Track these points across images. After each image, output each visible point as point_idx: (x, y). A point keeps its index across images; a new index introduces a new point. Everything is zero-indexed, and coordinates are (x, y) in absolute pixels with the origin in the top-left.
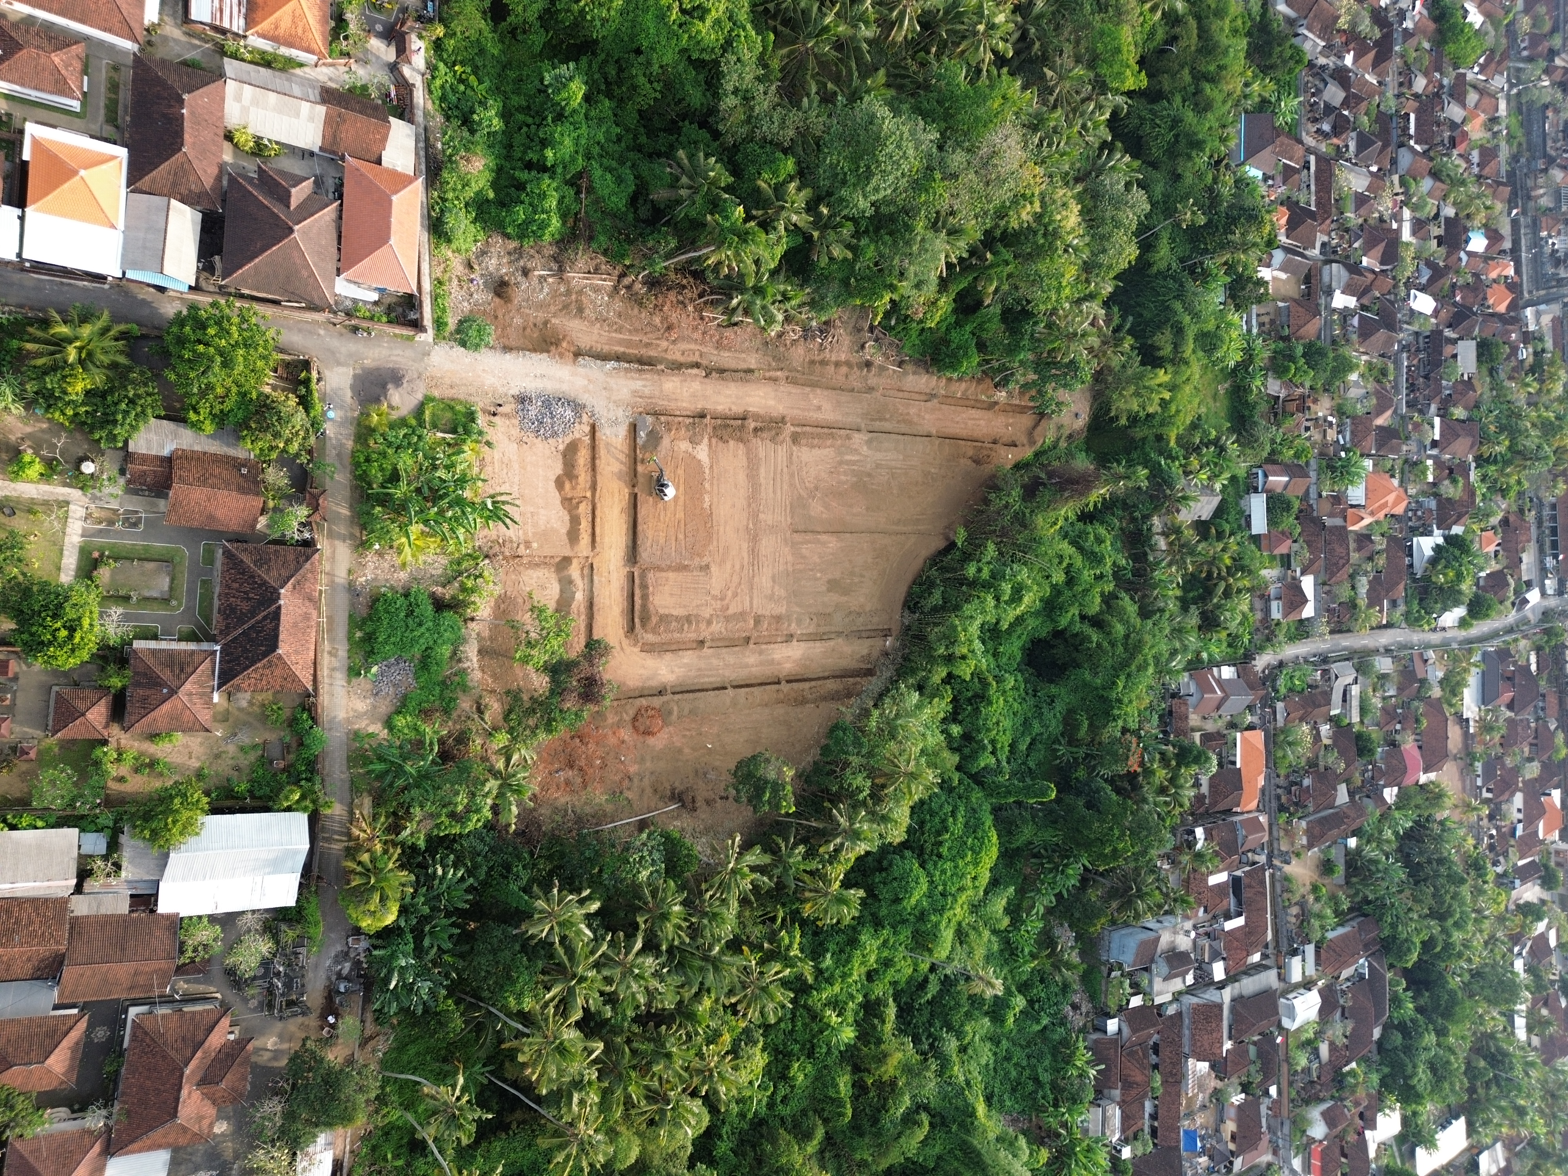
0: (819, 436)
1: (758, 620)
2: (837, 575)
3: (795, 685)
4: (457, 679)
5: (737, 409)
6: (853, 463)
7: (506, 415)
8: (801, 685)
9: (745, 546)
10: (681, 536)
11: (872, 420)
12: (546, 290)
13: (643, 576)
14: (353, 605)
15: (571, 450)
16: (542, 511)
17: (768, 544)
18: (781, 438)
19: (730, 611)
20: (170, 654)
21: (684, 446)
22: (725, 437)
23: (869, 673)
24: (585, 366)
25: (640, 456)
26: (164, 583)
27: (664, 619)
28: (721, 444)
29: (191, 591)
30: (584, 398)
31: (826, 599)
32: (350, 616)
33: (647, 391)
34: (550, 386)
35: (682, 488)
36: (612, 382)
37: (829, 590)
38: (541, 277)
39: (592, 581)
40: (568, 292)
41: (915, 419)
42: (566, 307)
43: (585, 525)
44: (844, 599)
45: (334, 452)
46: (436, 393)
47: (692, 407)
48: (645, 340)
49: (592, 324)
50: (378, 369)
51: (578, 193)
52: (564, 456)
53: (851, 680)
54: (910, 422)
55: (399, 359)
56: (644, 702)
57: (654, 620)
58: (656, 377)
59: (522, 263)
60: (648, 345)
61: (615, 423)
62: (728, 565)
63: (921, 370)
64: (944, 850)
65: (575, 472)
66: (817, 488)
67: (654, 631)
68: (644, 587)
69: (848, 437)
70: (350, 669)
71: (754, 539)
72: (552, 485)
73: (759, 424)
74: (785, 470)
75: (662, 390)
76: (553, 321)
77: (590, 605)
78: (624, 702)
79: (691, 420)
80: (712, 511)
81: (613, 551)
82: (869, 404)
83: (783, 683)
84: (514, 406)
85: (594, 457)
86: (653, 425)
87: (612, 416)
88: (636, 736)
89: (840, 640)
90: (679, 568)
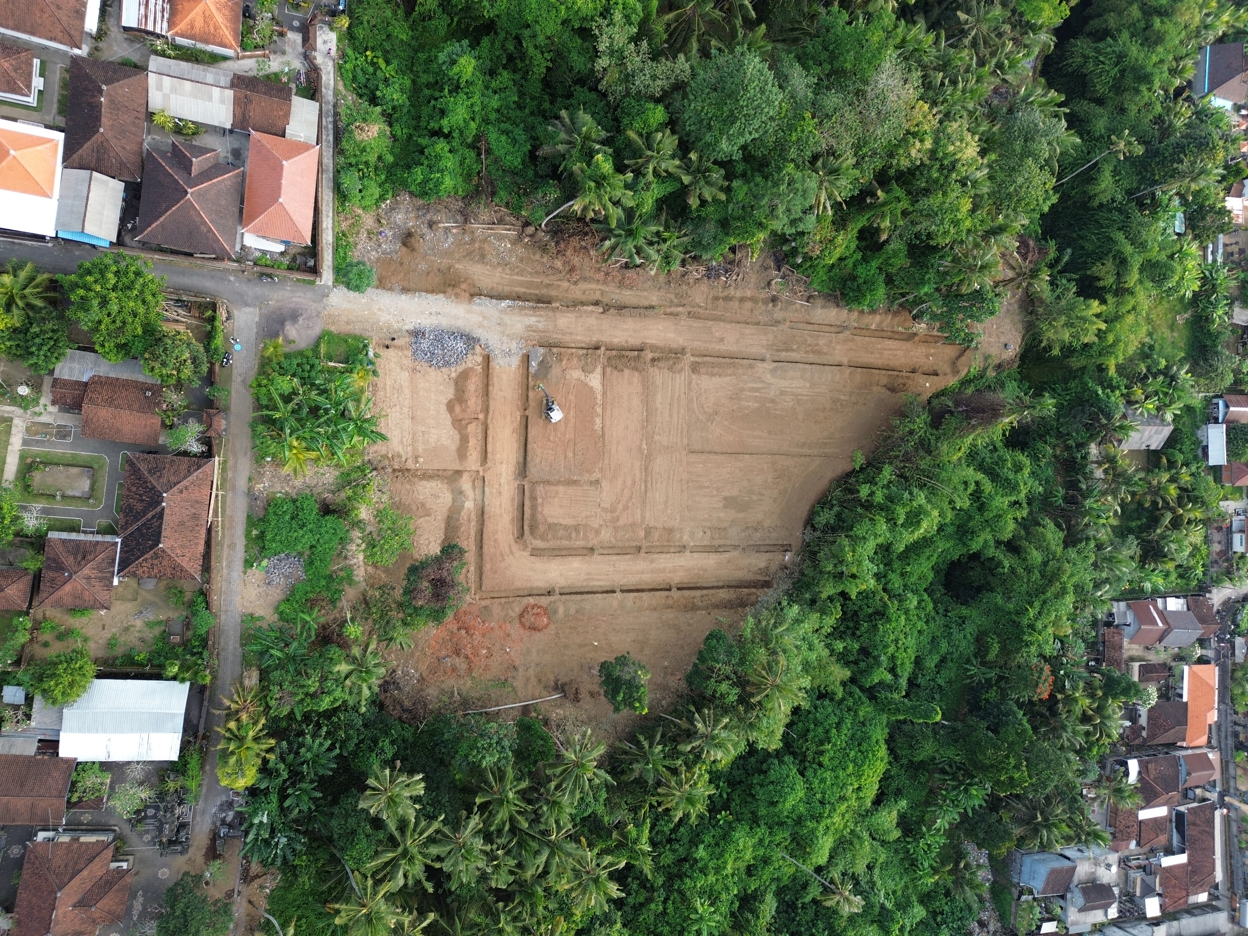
0: (720, 366)
1: (648, 531)
2: (735, 492)
3: (686, 593)
4: (342, 574)
5: (635, 341)
6: (757, 390)
7: (400, 348)
8: (693, 593)
9: (637, 464)
10: (570, 454)
11: (778, 350)
12: (451, 240)
13: (533, 491)
14: (251, 507)
15: (463, 378)
16: (433, 431)
17: (660, 463)
18: (679, 367)
19: (621, 523)
20: (77, 543)
21: (576, 374)
22: (620, 366)
23: (767, 584)
24: (480, 304)
25: (531, 383)
26: (85, 485)
27: (552, 527)
28: (615, 373)
29: (110, 492)
30: (478, 333)
31: (722, 515)
32: (249, 517)
33: (541, 326)
34: (444, 322)
35: (572, 413)
36: (507, 319)
37: (725, 507)
38: (446, 228)
39: (484, 492)
40: (473, 241)
41: (825, 349)
42: (469, 254)
43: (474, 443)
44: (741, 515)
45: (239, 379)
46: (333, 329)
47: (587, 340)
48: (546, 281)
49: (494, 267)
50: (281, 309)
51: (479, 154)
52: (456, 383)
53: (746, 591)
54: (819, 353)
55: (300, 300)
56: (531, 600)
57: (542, 528)
58: (550, 314)
59: (428, 217)
60: (548, 286)
61: (509, 354)
62: (620, 482)
63: (830, 304)
64: (825, 759)
65: (466, 396)
66: (716, 413)
67: (543, 538)
68: (533, 498)
69: (751, 367)
70: (246, 561)
71: (648, 459)
72: (443, 408)
73: (656, 355)
74: (683, 396)
75: (556, 326)
76: (457, 266)
77: (482, 513)
78: (511, 599)
79: (585, 351)
80: (603, 434)
81: (504, 467)
82: (775, 337)
83: (674, 589)
84: (407, 339)
85: (487, 385)
86: (545, 356)
87: (505, 347)
88: (522, 631)
89: (736, 553)
90: (568, 483)
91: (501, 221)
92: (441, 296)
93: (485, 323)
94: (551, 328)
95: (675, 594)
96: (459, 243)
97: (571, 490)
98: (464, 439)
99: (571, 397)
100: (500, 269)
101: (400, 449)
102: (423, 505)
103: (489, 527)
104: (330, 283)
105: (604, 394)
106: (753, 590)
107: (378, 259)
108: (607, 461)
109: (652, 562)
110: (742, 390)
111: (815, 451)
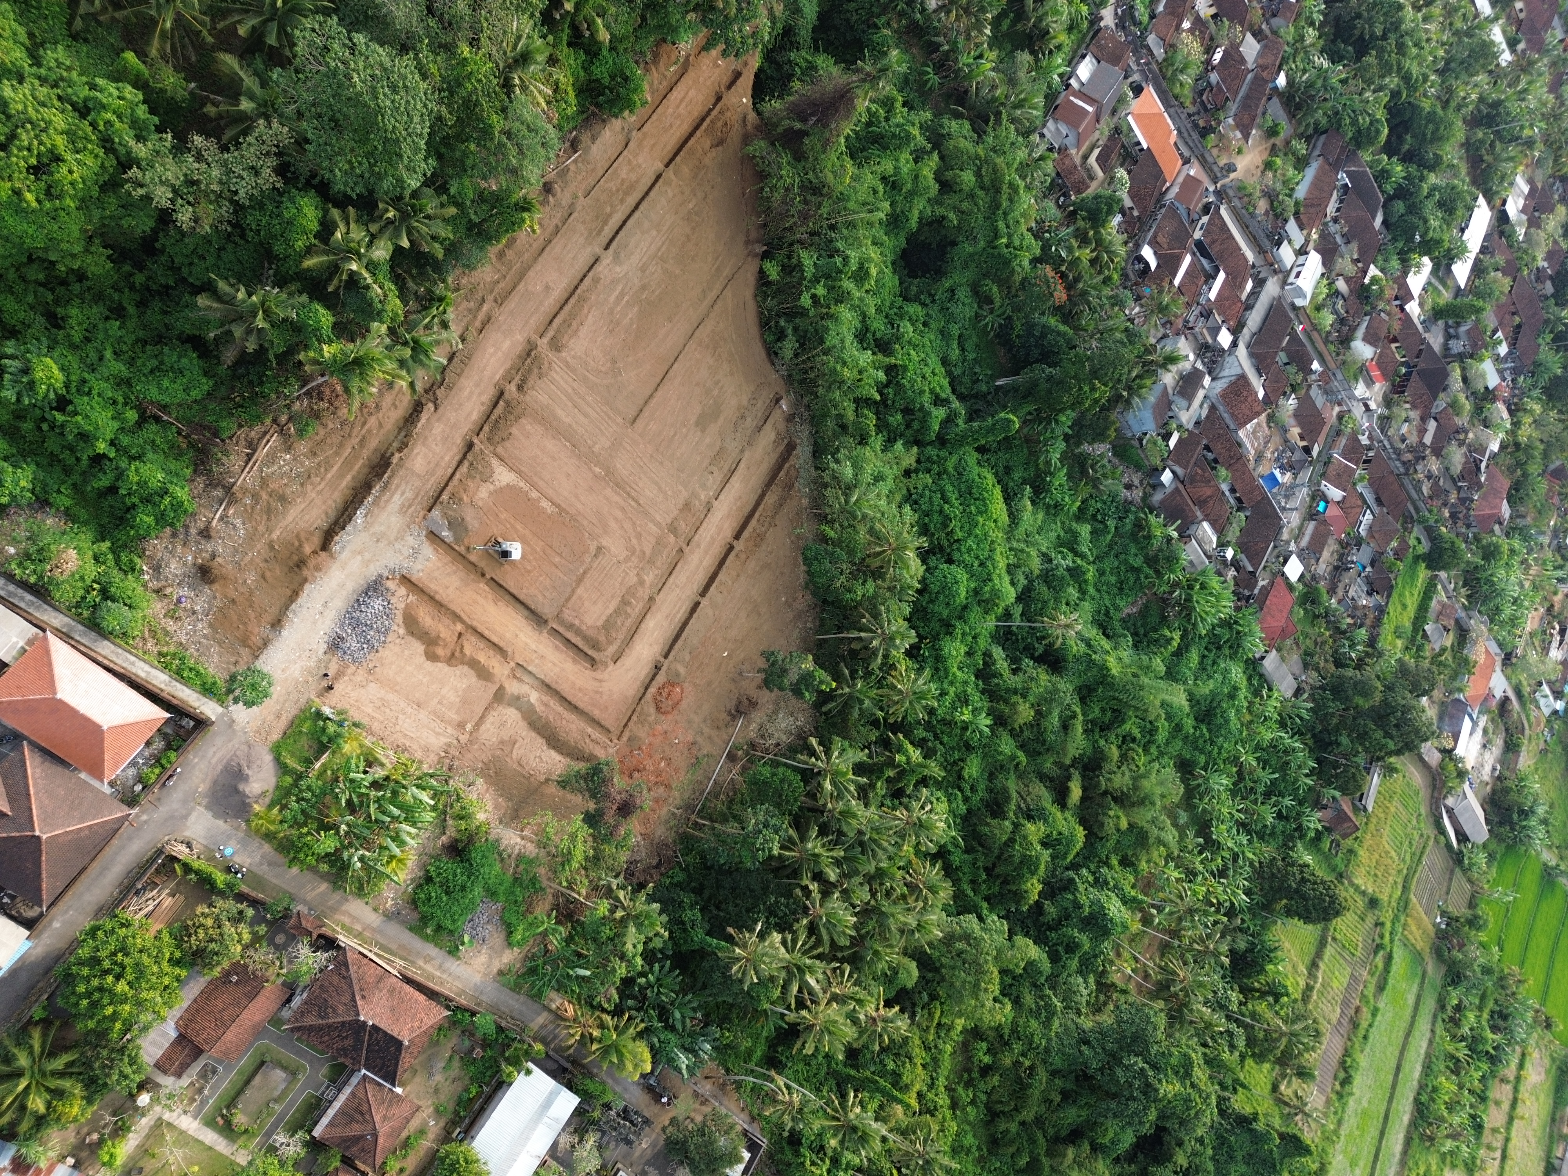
0: (573, 315)
1: (673, 529)
2: (698, 409)
3: (746, 534)
4: (522, 867)
5: (488, 394)
6: (622, 295)
8: (750, 528)
9: (608, 492)
10: (557, 559)
11: (599, 233)
12: (238, 522)
13: (562, 622)
14: (403, 922)
15: (412, 625)
16: (444, 691)
17: (623, 466)
18: (545, 366)
19: (648, 552)
20: (341, 1112)
21: (483, 493)
22: (505, 435)
24: (343, 548)
25: (462, 549)
26: (279, 1075)
27: (608, 626)
28: (507, 444)
29: (299, 1053)
30: (373, 571)
31: (707, 440)
32: (410, 929)
33: (409, 495)
34: (339, 604)
35: (519, 527)
36: (377, 528)
37: (703, 431)
38: (221, 519)
39: (530, 672)
40: (255, 496)
41: (633, 177)
42: (269, 511)
43: (484, 657)
44: (721, 420)
45: (265, 867)
46: (276, 736)
47: (455, 450)
48: (355, 441)
49: (304, 494)
50: (215, 782)
52: (412, 634)
53: (782, 474)
54: (632, 187)
55: (219, 755)
56: (652, 690)
57: (602, 639)
58: (402, 472)
59: (193, 531)
60: (362, 442)
61: (416, 551)
62: (613, 524)
63: (597, 127)
65: (433, 634)
66: (614, 362)
67: (610, 643)
68: (570, 627)
69: (596, 280)
70: (449, 952)
71: (610, 477)
72: (428, 665)
73: (517, 380)
74: (575, 385)
75: (418, 476)
76: (274, 536)
77: (547, 687)
78: (639, 709)
79: (466, 464)
80: (558, 506)
81: (521, 635)
82: (584, 222)
83: (735, 543)
84: (335, 659)
85: (432, 598)
86: (445, 515)
87: (407, 551)
88: (670, 717)
89: (747, 454)
90: (580, 580)
91: (253, 447)
92: (307, 587)
93: (367, 555)
94: (418, 483)
95: (739, 546)
96: (248, 516)
97: (587, 581)
98: (473, 664)
99: (503, 516)
100: (309, 487)
101: (444, 740)
102: (502, 742)
103: (565, 688)
104: (220, 710)
105: (519, 473)
106: (787, 465)
107: (211, 625)
108: (585, 523)
109: (698, 546)
110: (611, 311)
111: (718, 287)
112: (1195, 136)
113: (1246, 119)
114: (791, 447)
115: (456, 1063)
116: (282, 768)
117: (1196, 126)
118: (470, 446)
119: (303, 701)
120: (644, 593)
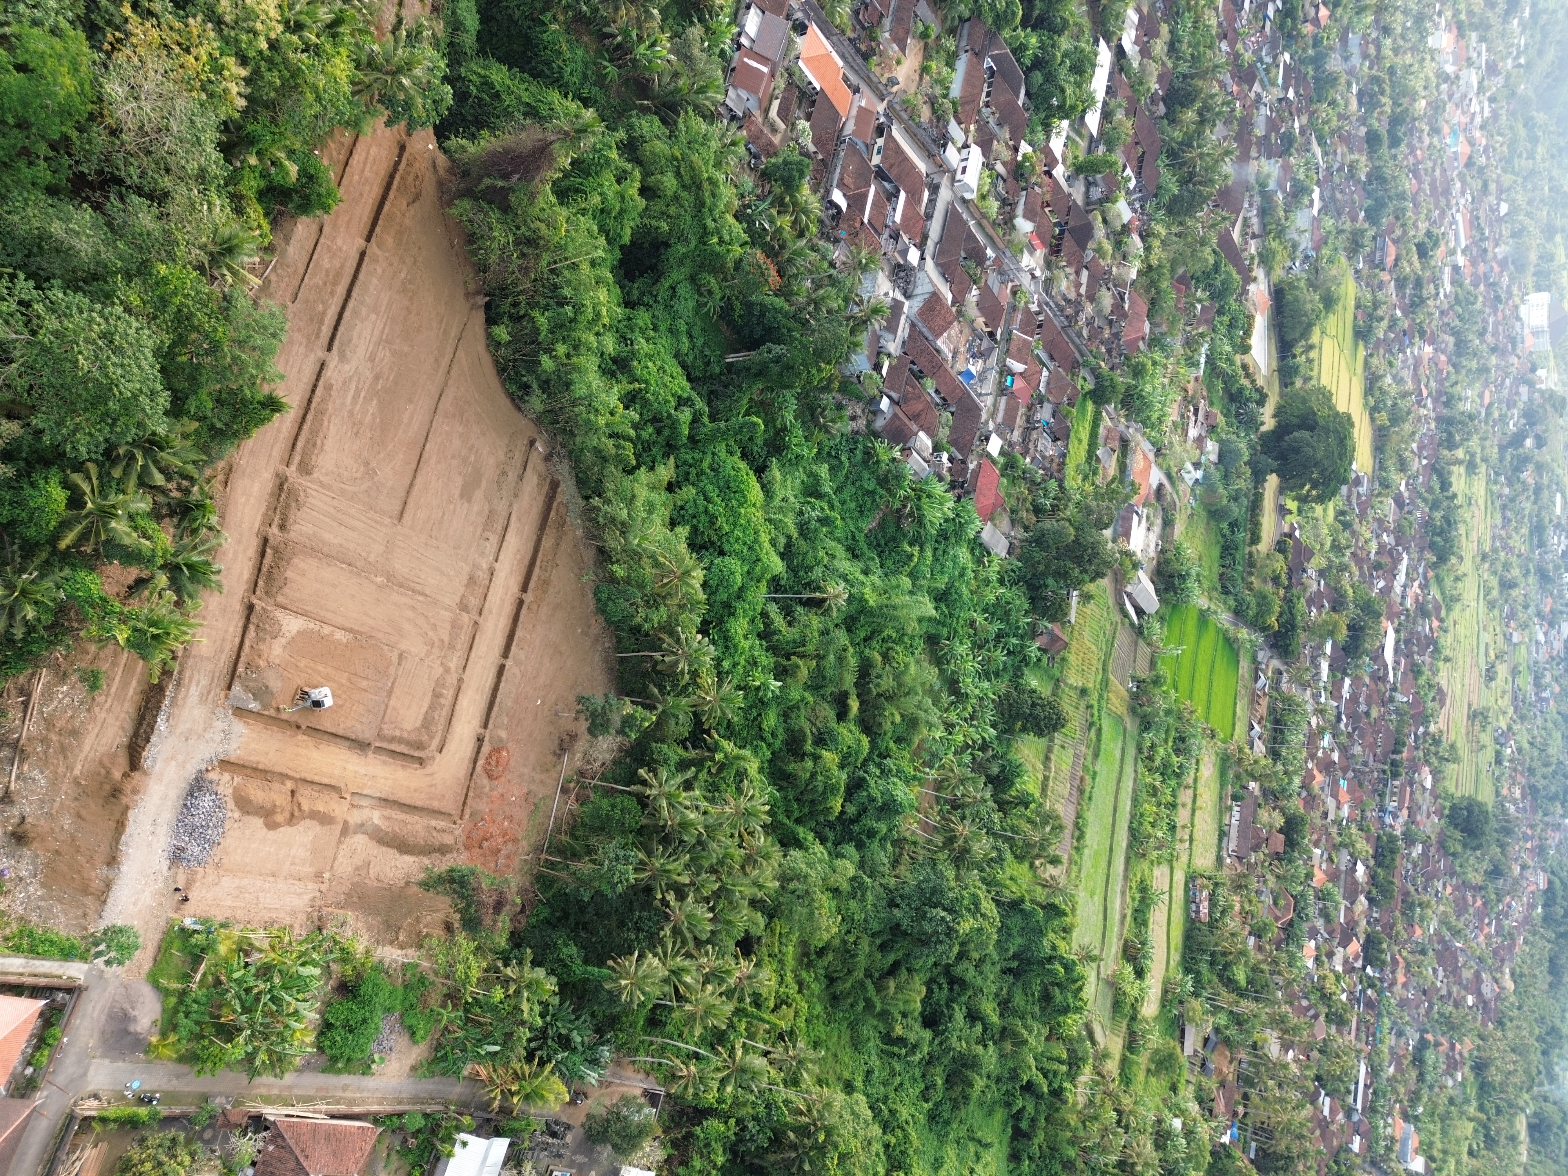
1: (464, 607)
2: (459, 481)
3: (532, 585)
4: (408, 974)
8: (534, 578)
9: (394, 596)
12: (36, 774)
13: (384, 738)
14: (315, 1069)
16: (293, 851)
18: (300, 493)
21: (277, 650)
22: (281, 583)
24: (154, 761)
25: (272, 712)
28: (286, 590)
30: (190, 772)
31: (476, 508)
33: (204, 682)
35: (320, 668)
37: (469, 501)
38: (18, 779)
39: (366, 796)
41: (337, 263)
43: (320, 802)
44: (484, 483)
45: (175, 1082)
46: (148, 968)
50: (103, 1033)
52: (248, 813)
56: (481, 762)
61: (227, 733)
62: (406, 626)
65: (269, 805)
66: (367, 463)
67: (431, 738)
68: (392, 739)
71: (392, 581)
72: (271, 834)
74: (335, 503)
75: (208, 659)
76: (77, 772)
77: (386, 802)
78: (473, 784)
79: (252, 628)
80: (350, 630)
81: (350, 767)
82: (299, 330)
83: (524, 596)
84: (181, 870)
85: (255, 769)
86: (247, 689)
87: (220, 736)
88: (502, 779)
89: (515, 507)
90: (390, 693)
91: (25, 693)
92: (131, 814)
93: (180, 758)
94: (210, 667)
95: (528, 598)
96: (44, 763)
97: (397, 691)
98: (314, 815)
99: (302, 664)
100: (97, 709)
101: (307, 897)
102: (357, 868)
103: (403, 796)
104: (86, 967)
105: (304, 614)
106: (555, 504)
107: (43, 885)
108: (380, 636)
109: (490, 612)
110: (351, 413)
111: (450, 350)
112: (859, 60)
113: (901, 34)
114: (554, 486)
115: (394, 1157)
116: (164, 992)
117: (858, 50)
118: (251, 608)
119: (163, 923)
120: (452, 680)
